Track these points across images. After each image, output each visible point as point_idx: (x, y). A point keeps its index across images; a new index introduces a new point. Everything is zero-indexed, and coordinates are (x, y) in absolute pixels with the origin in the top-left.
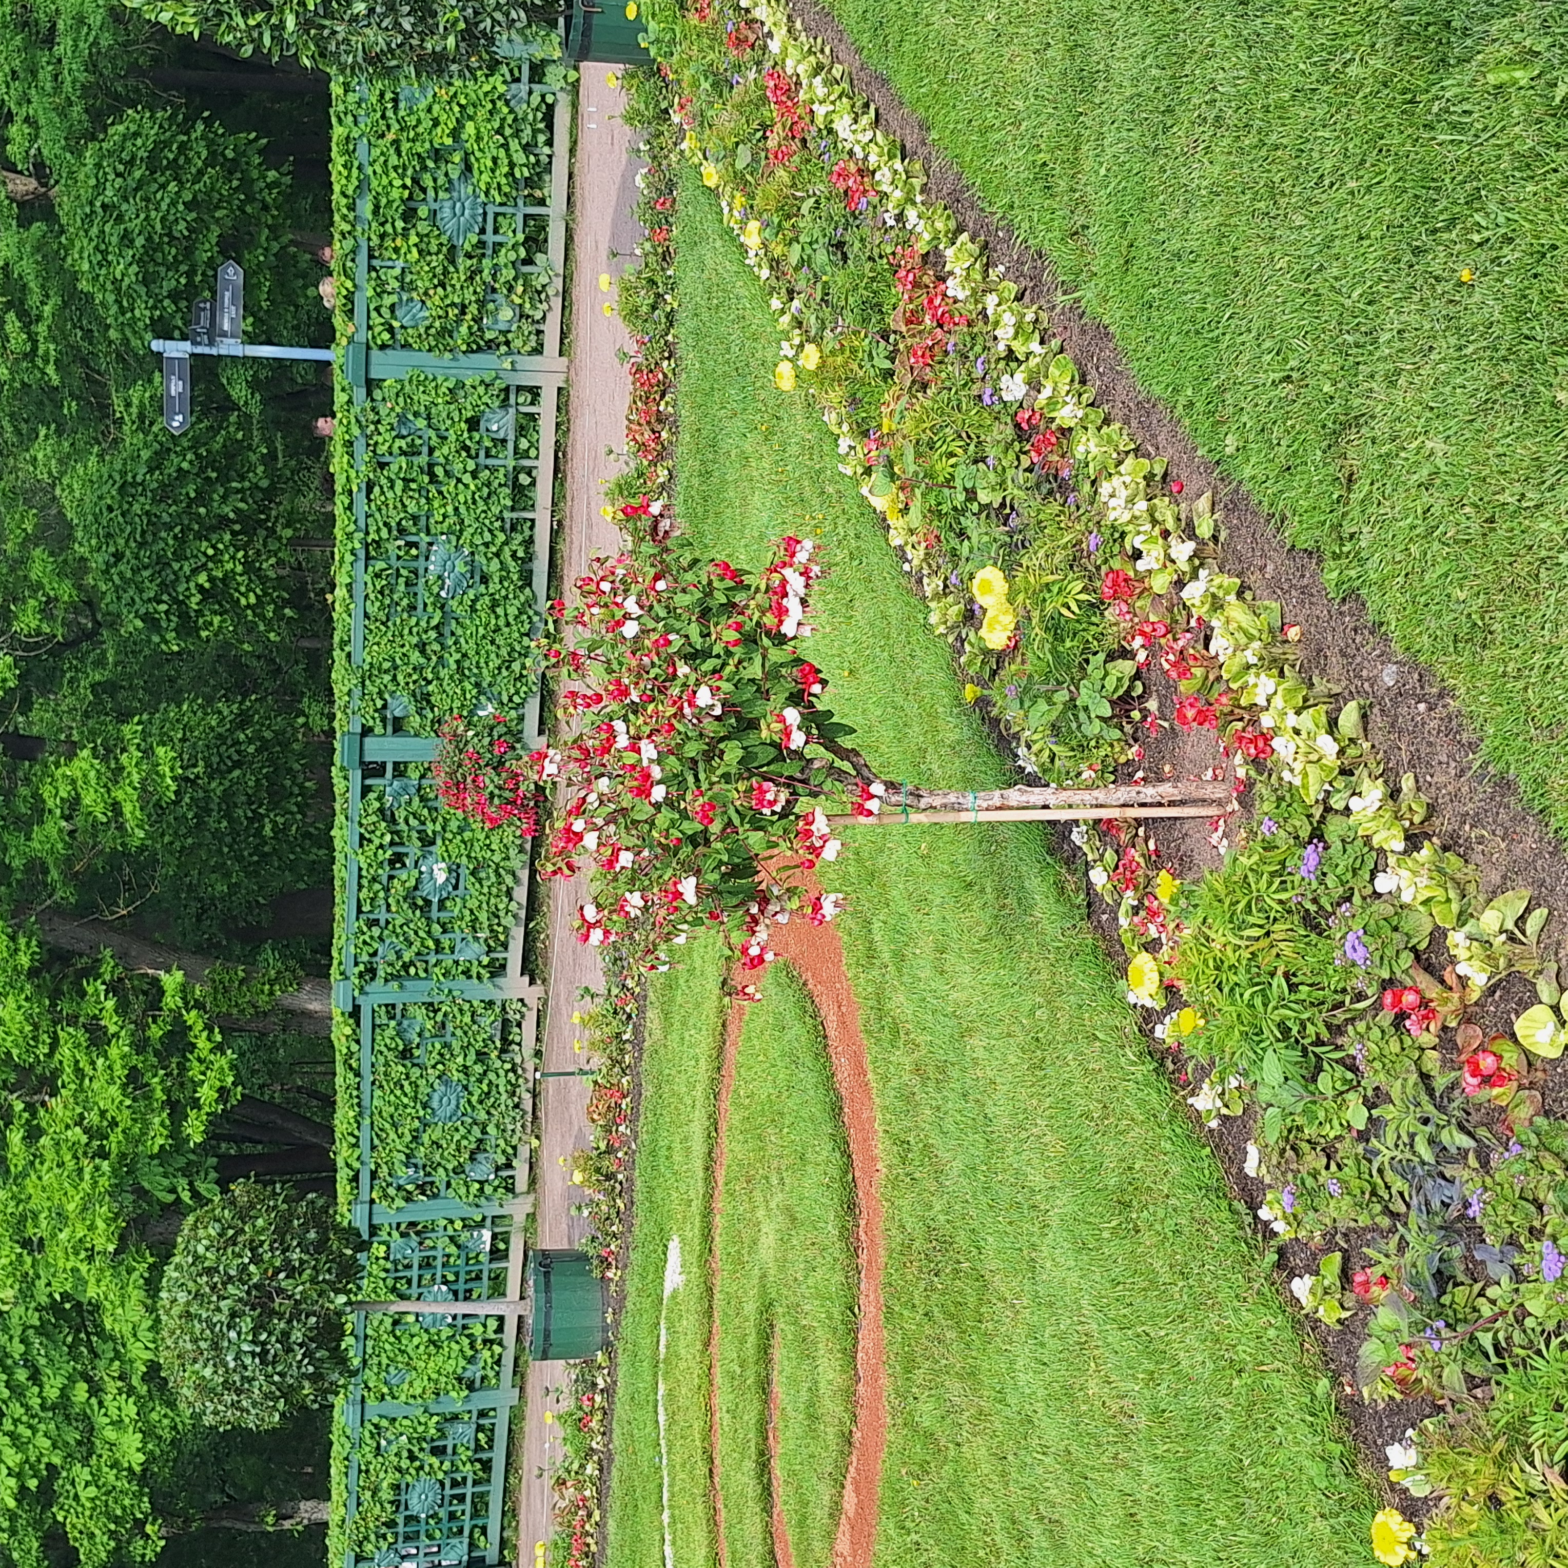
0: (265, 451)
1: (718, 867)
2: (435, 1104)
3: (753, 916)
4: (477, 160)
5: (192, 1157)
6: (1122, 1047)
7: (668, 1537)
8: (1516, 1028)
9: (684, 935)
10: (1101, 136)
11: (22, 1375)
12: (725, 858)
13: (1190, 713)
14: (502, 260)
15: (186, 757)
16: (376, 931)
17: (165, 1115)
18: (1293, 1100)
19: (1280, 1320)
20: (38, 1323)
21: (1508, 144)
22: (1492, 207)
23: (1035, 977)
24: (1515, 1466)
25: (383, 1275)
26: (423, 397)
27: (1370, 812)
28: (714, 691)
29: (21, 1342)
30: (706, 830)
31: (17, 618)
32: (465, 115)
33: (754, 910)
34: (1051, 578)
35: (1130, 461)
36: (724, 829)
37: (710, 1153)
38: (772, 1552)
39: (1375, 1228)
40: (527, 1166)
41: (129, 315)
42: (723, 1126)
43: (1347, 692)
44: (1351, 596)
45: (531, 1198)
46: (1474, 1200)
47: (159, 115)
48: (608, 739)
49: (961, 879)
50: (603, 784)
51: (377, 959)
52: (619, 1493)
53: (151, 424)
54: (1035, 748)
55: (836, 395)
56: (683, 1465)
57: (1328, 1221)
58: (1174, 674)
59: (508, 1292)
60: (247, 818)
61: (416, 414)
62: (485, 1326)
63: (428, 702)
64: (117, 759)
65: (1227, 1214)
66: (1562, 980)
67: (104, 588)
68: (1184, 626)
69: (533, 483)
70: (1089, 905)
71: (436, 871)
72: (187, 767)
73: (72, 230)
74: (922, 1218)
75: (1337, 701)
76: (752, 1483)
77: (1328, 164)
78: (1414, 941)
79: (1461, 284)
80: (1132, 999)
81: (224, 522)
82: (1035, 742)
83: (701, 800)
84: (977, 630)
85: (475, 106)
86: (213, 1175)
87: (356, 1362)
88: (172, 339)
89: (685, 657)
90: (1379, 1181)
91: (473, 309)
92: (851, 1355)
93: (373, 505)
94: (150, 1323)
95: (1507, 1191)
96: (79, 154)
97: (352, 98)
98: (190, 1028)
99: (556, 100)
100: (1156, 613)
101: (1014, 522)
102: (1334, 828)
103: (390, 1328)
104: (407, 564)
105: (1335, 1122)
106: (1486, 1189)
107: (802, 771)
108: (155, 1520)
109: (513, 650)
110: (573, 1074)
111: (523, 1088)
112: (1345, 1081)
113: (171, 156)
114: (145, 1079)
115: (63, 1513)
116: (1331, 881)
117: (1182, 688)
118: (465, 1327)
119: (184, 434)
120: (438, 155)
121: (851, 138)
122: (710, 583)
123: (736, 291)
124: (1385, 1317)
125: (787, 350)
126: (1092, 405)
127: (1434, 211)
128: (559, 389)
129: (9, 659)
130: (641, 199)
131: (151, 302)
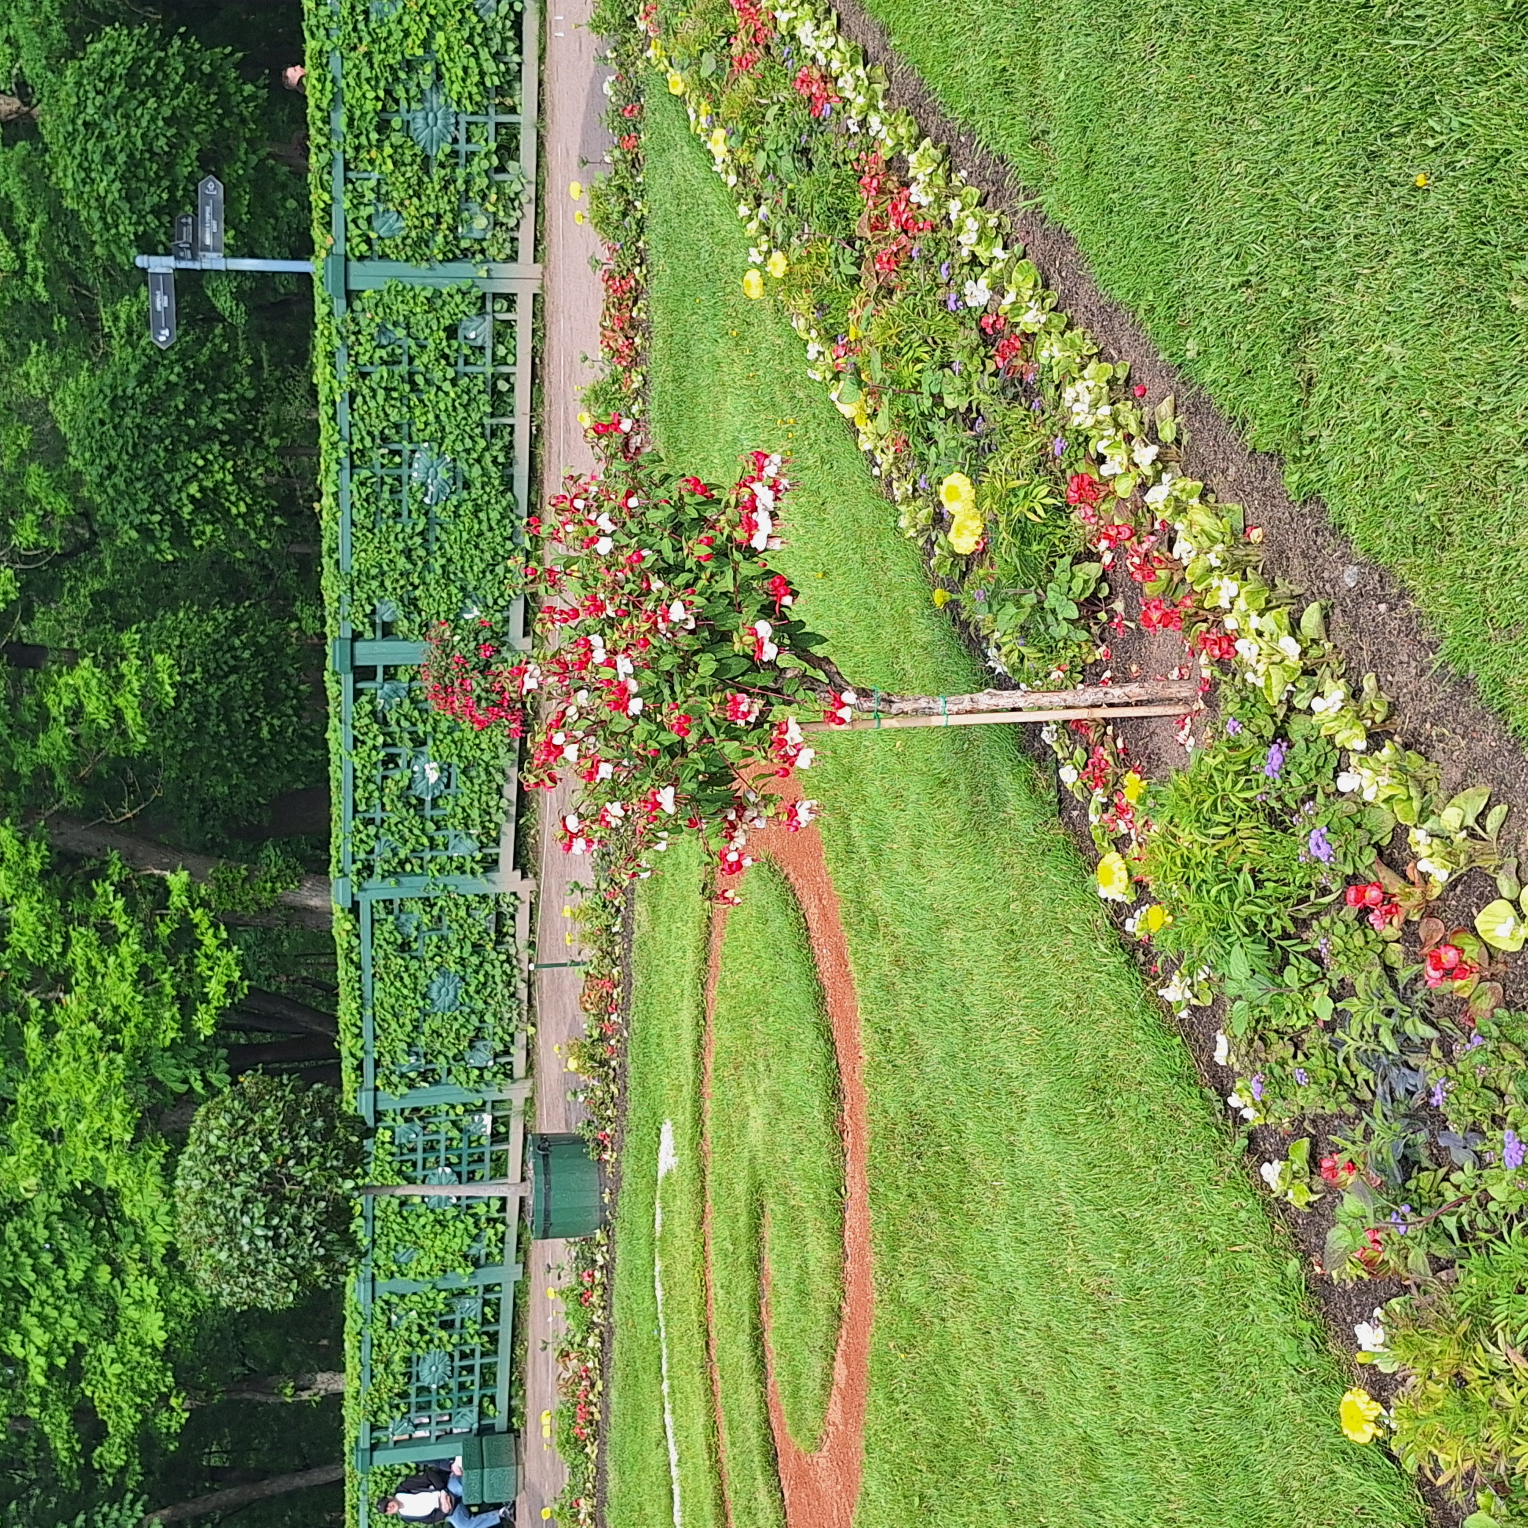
0: (250, 362)
1: (695, 776)
2: (434, 995)
3: (731, 822)
4: (448, 70)
5: (204, 1049)
6: (1094, 940)
7: (668, 1406)
8: (1476, 922)
9: (664, 843)
10: (1059, 41)
11: (47, 1259)
12: (702, 768)
13: (1155, 616)
14: (475, 169)
15: (184, 663)
16: (372, 830)
17: (175, 1009)
18: (1260, 993)
19: (1250, 1203)
20: (60, 1210)
21: (1461, 49)
22: (1446, 111)
23: (1009, 872)
24: (1479, 1347)
25: (389, 1158)
26: (402, 307)
27: (1332, 713)
28: (687, 605)
29: (46, 1227)
30: (683, 740)
31: (16, 532)
32: (435, 26)
33: (732, 816)
34: (1017, 483)
35: (1093, 366)
36: (700, 740)
37: (699, 1040)
38: (767, 1421)
39: (1341, 1116)
40: (524, 1053)
41: (113, 231)
42: (711, 1018)
43: (1309, 593)
44: (1312, 498)
45: (529, 1083)
46: (1437, 1089)
47: (136, 31)
48: (585, 654)
49: (934, 776)
50: (582, 697)
51: (374, 856)
52: (620, 1365)
53: (139, 338)
54: (1005, 650)
55: (804, 302)
56: (681, 1338)
57: (1295, 1109)
58: (1139, 577)
59: (510, 1173)
60: (244, 721)
61: (395, 324)
62: (488, 1205)
63: (416, 606)
64: (116, 666)
65: (1198, 1101)
66: (1522, 874)
67: (99, 500)
68: (1149, 528)
69: (512, 390)
70: (1060, 801)
71: (428, 771)
72: (185, 673)
73: (55, 148)
74: (904, 1104)
75: (1300, 601)
76: (747, 1355)
77: (1283, 70)
78: (1376, 838)
79: (1416, 189)
80: (1103, 894)
81: (212, 433)
82: (1004, 644)
83: (677, 713)
84: (946, 533)
85: (444, 16)
86: (224, 1066)
87: (366, 1242)
88: (157, 254)
89: (658, 573)
90: (1345, 1070)
91: (448, 218)
92: (838, 1233)
93: (356, 414)
94: (168, 1207)
95: (1470, 1080)
96: (59, 73)
97: (323, 11)
98: (196, 926)
99: (524, 8)
100: (1121, 516)
101: (980, 426)
102: (1298, 728)
103: (397, 1209)
104: (390, 472)
105: (1302, 1013)
106: (1448, 1078)
107: (776, 681)
108: (178, 1394)
109: (497, 554)
110: (565, 965)
111: (518, 978)
112: (1311, 973)
113: (149, 73)
114: (155, 976)
115: (90, 1388)
116: (1295, 779)
117: (1147, 590)
118: (469, 1207)
119: (172, 348)
120: (410, 65)
121: (814, 44)
122: (681, 498)
123: (704, 197)
124: (1351, 1204)
125: (755, 256)
126: (1054, 309)
127: (1388, 116)
128: (535, 295)
129: (10, 572)
130: (610, 107)
131: (135, 217)
